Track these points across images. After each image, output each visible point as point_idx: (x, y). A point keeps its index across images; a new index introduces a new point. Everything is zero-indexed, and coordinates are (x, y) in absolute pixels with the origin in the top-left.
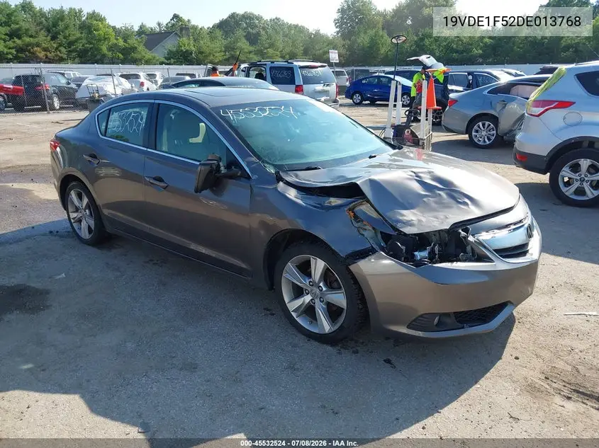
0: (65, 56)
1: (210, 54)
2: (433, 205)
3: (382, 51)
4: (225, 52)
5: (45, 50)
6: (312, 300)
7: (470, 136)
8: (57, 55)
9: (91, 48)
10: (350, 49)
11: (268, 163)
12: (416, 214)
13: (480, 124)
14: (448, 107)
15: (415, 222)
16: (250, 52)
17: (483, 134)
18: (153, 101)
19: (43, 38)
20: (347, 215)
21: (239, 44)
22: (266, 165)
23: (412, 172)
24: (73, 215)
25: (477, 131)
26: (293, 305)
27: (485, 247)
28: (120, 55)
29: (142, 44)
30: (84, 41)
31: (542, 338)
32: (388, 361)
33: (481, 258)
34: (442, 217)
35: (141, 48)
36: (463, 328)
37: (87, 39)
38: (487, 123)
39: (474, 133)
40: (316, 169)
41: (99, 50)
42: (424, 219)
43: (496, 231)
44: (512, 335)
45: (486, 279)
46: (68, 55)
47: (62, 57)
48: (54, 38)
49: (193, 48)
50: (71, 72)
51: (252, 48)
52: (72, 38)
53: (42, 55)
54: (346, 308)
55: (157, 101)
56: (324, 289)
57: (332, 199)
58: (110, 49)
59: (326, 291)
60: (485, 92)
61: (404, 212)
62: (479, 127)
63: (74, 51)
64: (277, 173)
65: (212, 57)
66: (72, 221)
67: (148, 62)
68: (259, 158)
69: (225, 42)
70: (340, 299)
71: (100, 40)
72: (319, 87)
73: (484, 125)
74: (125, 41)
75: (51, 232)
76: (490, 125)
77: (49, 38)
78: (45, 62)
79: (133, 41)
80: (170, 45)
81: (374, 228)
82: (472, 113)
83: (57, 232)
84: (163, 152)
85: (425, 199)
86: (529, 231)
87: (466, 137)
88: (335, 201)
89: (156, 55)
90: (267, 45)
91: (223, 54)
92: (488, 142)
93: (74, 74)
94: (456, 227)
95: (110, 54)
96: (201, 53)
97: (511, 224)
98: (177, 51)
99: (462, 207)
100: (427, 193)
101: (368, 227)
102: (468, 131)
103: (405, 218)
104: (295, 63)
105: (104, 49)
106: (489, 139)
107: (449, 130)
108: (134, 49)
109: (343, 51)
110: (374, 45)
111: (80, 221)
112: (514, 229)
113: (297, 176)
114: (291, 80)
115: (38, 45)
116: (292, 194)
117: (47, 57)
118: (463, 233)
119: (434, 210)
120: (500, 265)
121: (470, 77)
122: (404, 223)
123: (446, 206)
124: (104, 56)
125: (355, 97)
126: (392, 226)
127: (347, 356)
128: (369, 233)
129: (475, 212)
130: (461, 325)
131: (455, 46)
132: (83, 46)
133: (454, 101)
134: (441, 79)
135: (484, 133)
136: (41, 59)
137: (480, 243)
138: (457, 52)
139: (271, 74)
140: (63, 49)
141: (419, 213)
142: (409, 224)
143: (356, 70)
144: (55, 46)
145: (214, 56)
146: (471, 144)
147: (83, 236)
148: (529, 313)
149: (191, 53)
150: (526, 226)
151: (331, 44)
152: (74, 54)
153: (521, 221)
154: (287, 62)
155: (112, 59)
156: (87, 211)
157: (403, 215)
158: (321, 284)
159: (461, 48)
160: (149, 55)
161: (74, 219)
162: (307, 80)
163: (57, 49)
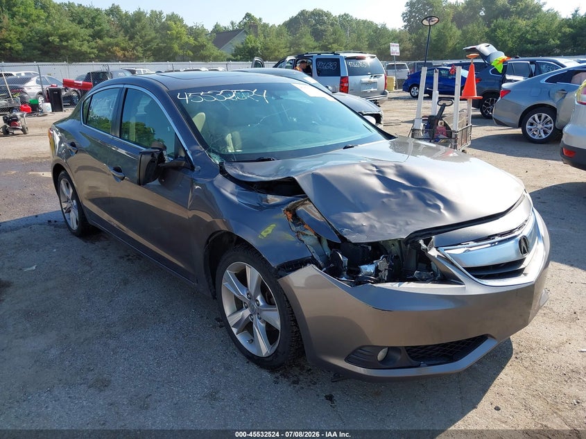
0: (141, 55)
1: (275, 50)
2: (394, 207)
3: (450, 44)
4: (290, 48)
5: (124, 49)
6: (251, 315)
7: (524, 130)
8: (134, 54)
9: (164, 48)
10: (416, 42)
11: (214, 152)
12: (369, 217)
13: (536, 116)
14: (500, 98)
15: (366, 229)
16: (315, 48)
17: (538, 127)
18: (122, 86)
19: (121, 38)
20: (283, 216)
21: (303, 40)
22: (212, 154)
23: (373, 165)
24: (65, 205)
25: (532, 124)
26: (232, 320)
27: (452, 264)
28: (191, 53)
29: (210, 42)
30: (158, 41)
31: (540, 382)
32: (330, 398)
33: (447, 278)
34: (402, 223)
35: (210, 45)
36: (418, 366)
37: (161, 38)
38: (544, 115)
39: (528, 127)
40: (269, 160)
41: (171, 48)
42: (377, 225)
43: (472, 243)
44: (502, 375)
45: (450, 306)
46: (144, 54)
47: (138, 56)
48: (131, 38)
49: (259, 45)
50: (142, 69)
51: (316, 44)
52: (148, 38)
53: (120, 54)
54: (280, 330)
55: (126, 86)
56: (261, 304)
57: (270, 197)
58: (182, 47)
59: (262, 306)
60: (543, 81)
61: (355, 215)
62: (534, 119)
63: (149, 50)
64: (221, 164)
65: (277, 53)
66: (64, 211)
67: (216, 59)
68: (205, 146)
69: (290, 38)
70: (274, 317)
71: (172, 39)
72: (366, 79)
73: (540, 117)
74: (196, 40)
75: (49, 221)
76: (546, 117)
77: (127, 38)
78: (122, 61)
79: (203, 39)
80: (237, 42)
81: (316, 234)
82: (526, 104)
83: (56, 221)
84: (125, 140)
85: (385, 200)
86: (523, 244)
87: (519, 131)
88: (273, 199)
89: (224, 52)
90: (331, 41)
91: (288, 50)
92: (544, 136)
93: (144, 71)
94: (417, 236)
95: (181, 52)
96: (267, 49)
97: (496, 235)
98: (244, 48)
99: (431, 210)
100: (388, 193)
101: (310, 233)
102: (521, 124)
103: (354, 222)
104: (341, 55)
105: (176, 47)
106: (545, 133)
107: (500, 123)
108: (203, 46)
109: (409, 45)
110: (441, 37)
111: (69, 211)
112: (500, 242)
113: (242, 168)
114: (336, 71)
115: (117, 45)
116: (229, 189)
117: (125, 56)
118: (424, 246)
119: (395, 214)
120: (473, 288)
121: (533, 67)
122: (351, 228)
123: (411, 209)
124: (176, 53)
125: (412, 90)
126: (336, 232)
127: (285, 386)
128: (310, 240)
129: (448, 218)
130: (415, 363)
131: (529, 37)
132: (157, 45)
133: (507, 91)
134: (500, 68)
135: (540, 126)
136: (120, 57)
137: (446, 259)
138: (531, 42)
139: (317, 66)
140: (139, 49)
141: (373, 217)
142: (358, 230)
143: (417, 64)
144: (132, 45)
145: (279, 52)
146: (525, 138)
147: (71, 226)
148: (534, 345)
149: (257, 50)
150: (519, 238)
151: (396, 37)
152: (149, 53)
153: (511, 232)
154: (333, 53)
155: (183, 56)
156: (74, 201)
157: (352, 219)
158: (259, 298)
159: (536, 39)
160: (216, 52)
161: (65, 209)
162: (353, 72)
163: (134, 49)
